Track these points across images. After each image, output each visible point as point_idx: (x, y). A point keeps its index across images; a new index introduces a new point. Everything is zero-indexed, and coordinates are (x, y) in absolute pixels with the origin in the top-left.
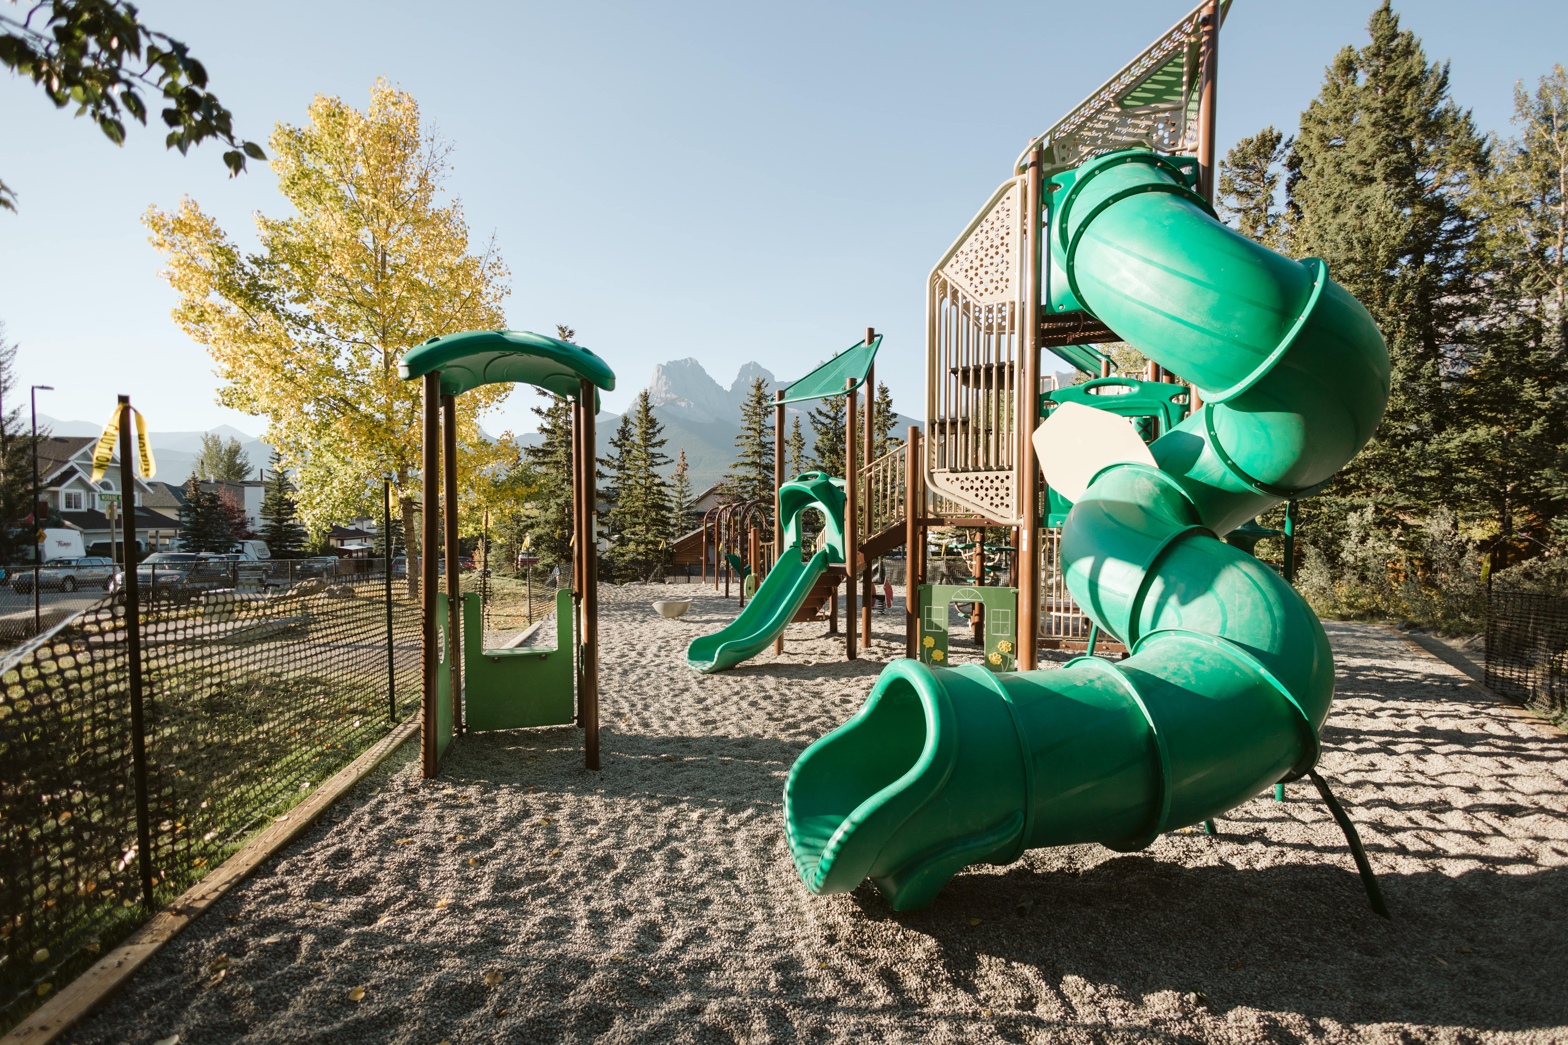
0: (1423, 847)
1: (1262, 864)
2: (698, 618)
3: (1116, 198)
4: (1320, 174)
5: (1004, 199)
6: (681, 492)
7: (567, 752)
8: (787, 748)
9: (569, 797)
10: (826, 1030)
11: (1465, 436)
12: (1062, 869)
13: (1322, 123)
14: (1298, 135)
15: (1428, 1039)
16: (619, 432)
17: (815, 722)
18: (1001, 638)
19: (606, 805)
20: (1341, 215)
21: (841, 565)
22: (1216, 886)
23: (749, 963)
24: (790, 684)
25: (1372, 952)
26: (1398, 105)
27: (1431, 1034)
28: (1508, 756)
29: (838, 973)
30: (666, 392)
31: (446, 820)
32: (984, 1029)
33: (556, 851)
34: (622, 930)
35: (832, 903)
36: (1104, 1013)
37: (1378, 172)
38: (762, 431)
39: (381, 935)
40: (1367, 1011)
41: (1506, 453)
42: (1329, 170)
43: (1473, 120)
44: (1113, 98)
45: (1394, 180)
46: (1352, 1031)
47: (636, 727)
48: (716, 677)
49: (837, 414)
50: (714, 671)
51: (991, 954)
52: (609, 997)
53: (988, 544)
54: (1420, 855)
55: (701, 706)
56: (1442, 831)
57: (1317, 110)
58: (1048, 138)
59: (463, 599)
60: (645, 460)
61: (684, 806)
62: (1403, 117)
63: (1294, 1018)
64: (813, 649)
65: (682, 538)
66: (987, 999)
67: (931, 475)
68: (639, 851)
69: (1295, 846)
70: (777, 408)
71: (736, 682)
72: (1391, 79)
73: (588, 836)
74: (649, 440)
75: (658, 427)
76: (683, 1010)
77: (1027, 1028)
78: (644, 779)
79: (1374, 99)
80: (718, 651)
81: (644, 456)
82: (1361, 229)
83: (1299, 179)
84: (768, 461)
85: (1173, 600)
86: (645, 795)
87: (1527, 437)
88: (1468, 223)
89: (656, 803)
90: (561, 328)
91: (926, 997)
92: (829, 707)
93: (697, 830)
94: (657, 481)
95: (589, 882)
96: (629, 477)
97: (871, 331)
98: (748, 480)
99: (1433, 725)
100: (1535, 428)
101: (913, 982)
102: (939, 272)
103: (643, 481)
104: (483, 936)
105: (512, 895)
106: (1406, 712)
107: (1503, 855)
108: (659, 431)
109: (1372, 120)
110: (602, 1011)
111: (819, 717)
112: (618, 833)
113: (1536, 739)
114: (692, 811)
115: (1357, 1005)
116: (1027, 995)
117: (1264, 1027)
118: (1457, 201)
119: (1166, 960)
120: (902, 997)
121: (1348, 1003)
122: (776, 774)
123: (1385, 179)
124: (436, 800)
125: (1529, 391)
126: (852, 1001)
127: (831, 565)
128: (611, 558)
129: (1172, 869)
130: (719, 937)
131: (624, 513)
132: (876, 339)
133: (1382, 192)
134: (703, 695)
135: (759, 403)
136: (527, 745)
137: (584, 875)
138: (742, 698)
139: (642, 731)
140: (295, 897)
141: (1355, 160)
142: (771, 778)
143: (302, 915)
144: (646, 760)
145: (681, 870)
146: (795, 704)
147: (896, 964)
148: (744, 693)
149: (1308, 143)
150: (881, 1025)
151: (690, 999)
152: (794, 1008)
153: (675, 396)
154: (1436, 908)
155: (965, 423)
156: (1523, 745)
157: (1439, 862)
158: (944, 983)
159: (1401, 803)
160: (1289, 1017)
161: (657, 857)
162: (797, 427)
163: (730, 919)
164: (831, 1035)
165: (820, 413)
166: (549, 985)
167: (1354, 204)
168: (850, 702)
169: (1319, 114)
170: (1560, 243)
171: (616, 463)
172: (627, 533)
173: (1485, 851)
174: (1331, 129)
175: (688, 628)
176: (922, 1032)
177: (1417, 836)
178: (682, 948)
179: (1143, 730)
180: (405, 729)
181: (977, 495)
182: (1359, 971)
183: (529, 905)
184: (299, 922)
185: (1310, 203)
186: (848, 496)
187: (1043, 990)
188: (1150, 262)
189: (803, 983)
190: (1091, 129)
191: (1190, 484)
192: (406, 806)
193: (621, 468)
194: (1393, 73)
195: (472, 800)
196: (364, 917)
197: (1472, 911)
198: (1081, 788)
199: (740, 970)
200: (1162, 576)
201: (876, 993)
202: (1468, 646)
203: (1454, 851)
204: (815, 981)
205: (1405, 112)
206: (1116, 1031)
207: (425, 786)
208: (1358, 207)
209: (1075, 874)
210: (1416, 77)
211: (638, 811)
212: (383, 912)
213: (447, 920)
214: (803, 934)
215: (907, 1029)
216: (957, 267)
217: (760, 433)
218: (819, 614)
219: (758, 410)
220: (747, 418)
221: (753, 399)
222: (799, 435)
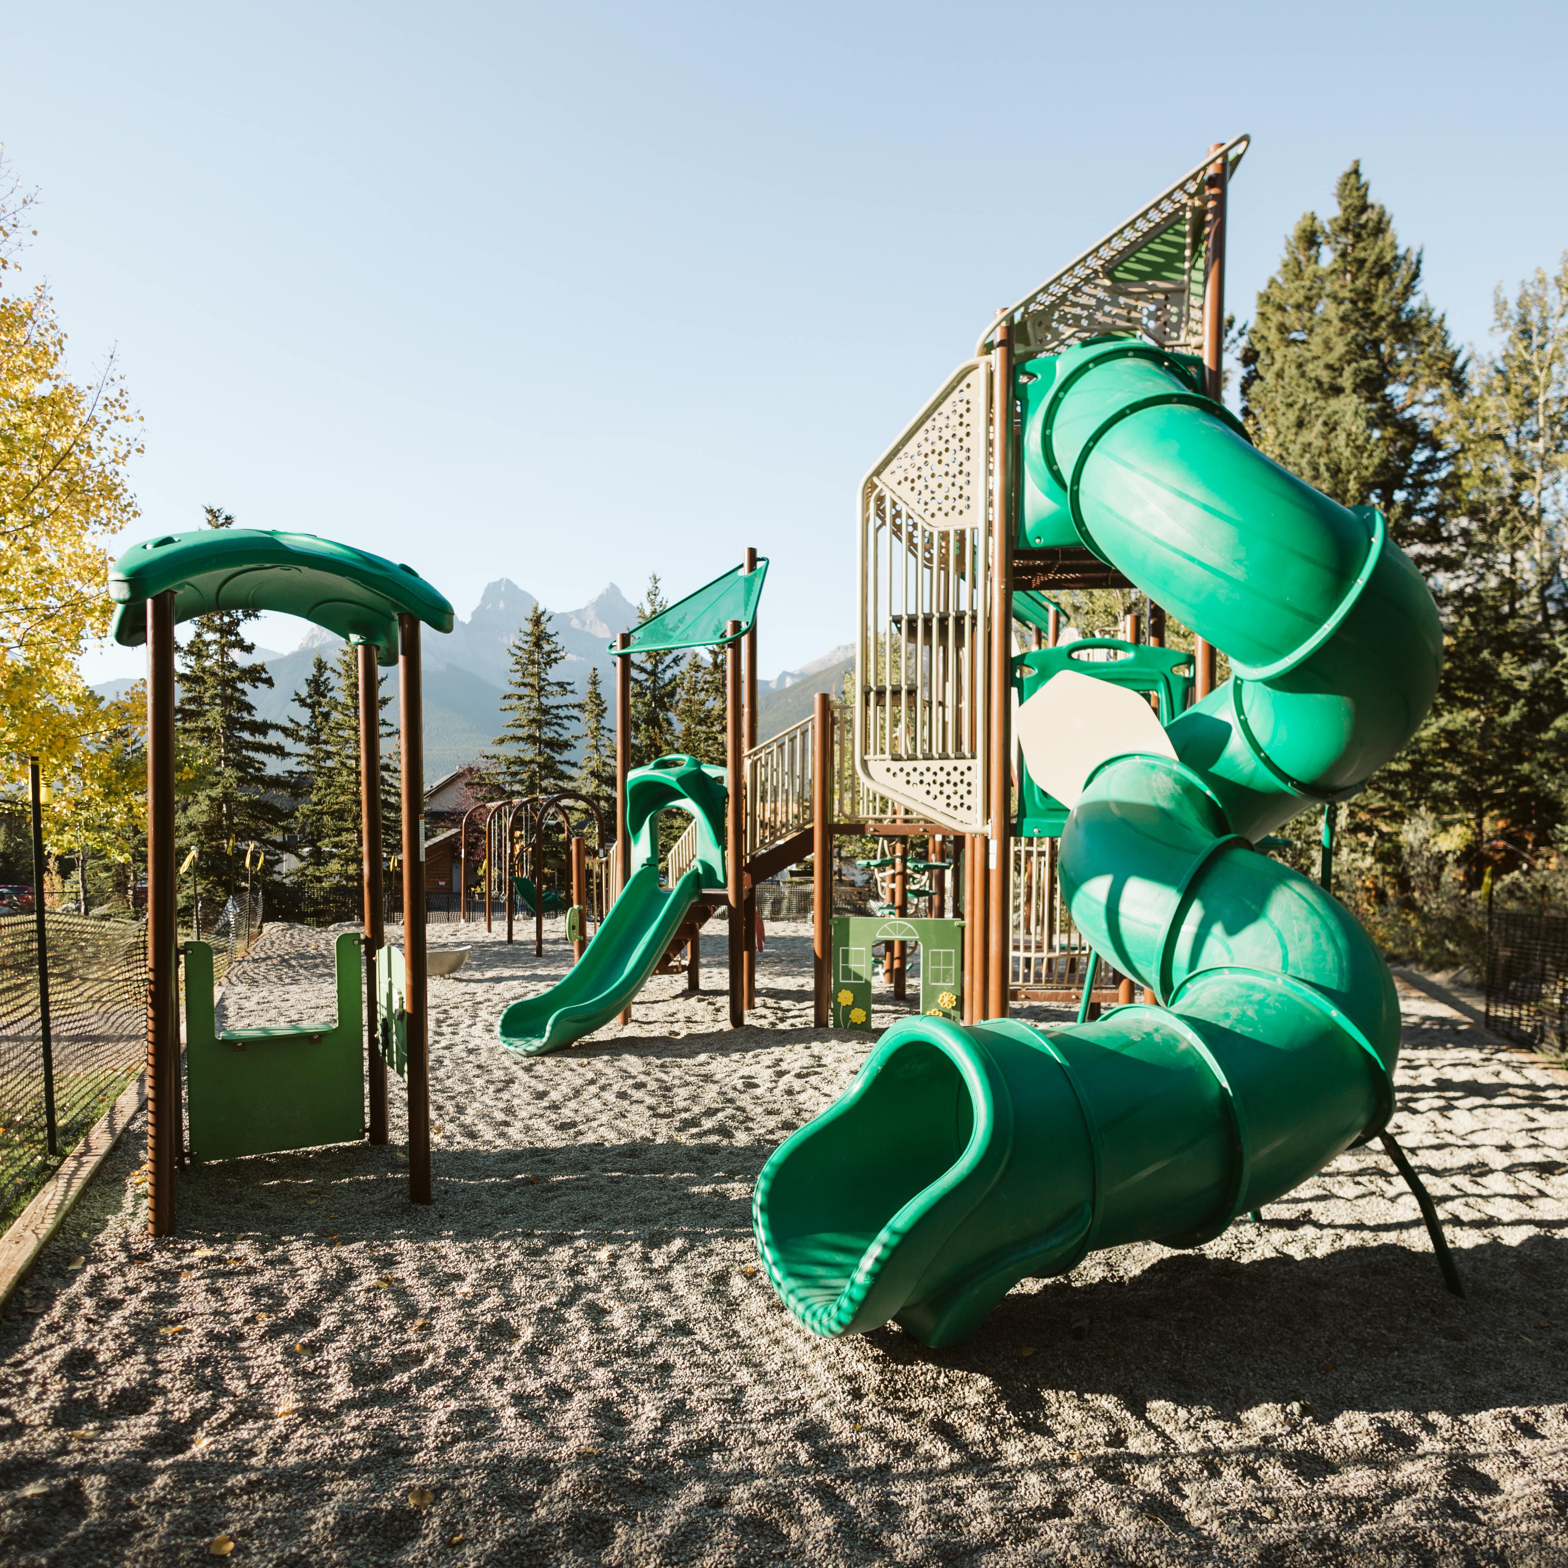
0: (1477, 1216)
1: (1321, 1251)
2: (478, 975)
3: (1135, 408)
4: (1280, 375)
5: (963, 386)
7: (367, 1182)
8: (695, 1153)
9: (402, 1245)
10: (893, 1502)
11: (1442, 722)
12: (1105, 1278)
13: (1281, 308)
14: (1253, 321)
15: (1537, 1421)
16: (309, 682)
17: (720, 1116)
18: (942, 989)
19: (467, 1251)
20: (1305, 432)
21: (721, 891)
22: (1283, 1280)
23: (762, 1435)
24: (663, 1066)
25: (1458, 1337)
26: (1370, 298)
27: (1538, 1416)
28: (1532, 1106)
29: (880, 1433)
31: (226, 1294)
32: (1082, 1474)
33: (419, 1322)
34: (570, 1415)
35: (843, 1349)
36: (1208, 1439)
37: (1346, 381)
38: (542, 688)
39: (207, 1464)
40: (1470, 1400)
41: (1485, 745)
42: (1292, 371)
43: (1447, 325)
44: (1102, 266)
45: (1365, 394)
46: (1463, 1423)
47: (459, 1138)
48: (550, 1061)
49: (656, 666)
50: (543, 1052)
51: (1057, 1387)
52: (596, 1501)
53: (913, 860)
54: (1476, 1224)
55: (545, 1104)
56: (1489, 1196)
57: (1275, 291)
58: (1022, 310)
59: (184, 952)
61: (581, 1243)
62: (1373, 313)
63: (1403, 1416)
64: (672, 1015)
66: (1070, 1441)
67: (864, 764)
68: (543, 1310)
69: (1349, 1227)
71: (582, 1065)
72: (1361, 262)
73: (460, 1297)
76: (701, 1504)
77: (1128, 1466)
78: (505, 1212)
79: (1343, 287)
80: (551, 1021)
82: (1328, 451)
83: (1254, 378)
84: (552, 735)
85: (1217, 929)
86: (518, 1234)
87: (1506, 725)
88: (1440, 455)
89: (538, 1243)
90: (210, 511)
91: (995, 1449)
92: (731, 1094)
93: (612, 1274)
95: (490, 1358)
96: (329, 755)
97: (752, 552)
98: (522, 763)
99: (1448, 1077)
100: (1514, 715)
101: (975, 1432)
102: (875, 479)
104: (372, 1446)
105: (385, 1386)
106: (1416, 1063)
107: (1556, 1218)
109: (1341, 313)
110: (593, 1520)
111: (723, 1109)
112: (501, 1288)
113: (1553, 1087)
114: (594, 1250)
115: (1460, 1395)
116: (1114, 1430)
117: (1378, 1430)
118: (1428, 426)
119: (1253, 1370)
120: (967, 1452)
121: (1451, 1394)
122: (695, 1189)
123: (1354, 391)
124: (190, 1267)
125: (1507, 668)
126: (909, 1465)
127: (705, 891)
128: (300, 885)
129: (1227, 1266)
130: (706, 1410)
131: (321, 813)
132: (760, 565)
133: (1353, 408)
134: (541, 1087)
135: (537, 645)
136: (296, 1177)
137: (478, 1349)
138: (603, 1088)
139: (470, 1144)
140: (34, 1428)
141: (1321, 363)
142: (689, 1196)
143: (63, 1450)
144: (494, 1184)
145: (614, 1330)
146: (683, 1092)
147: (948, 1414)
148: (603, 1081)
149: (1265, 333)
150: (959, 1488)
151: (703, 1489)
152: (843, 1483)
154: (1505, 1282)
155: (912, 692)
156: (1543, 1094)
157: (1498, 1231)
158: (1014, 1429)
159: (1439, 1168)
160: (1398, 1415)
161: (573, 1315)
162: (594, 683)
163: (708, 1386)
164: (901, 1508)
166: (502, 1498)
167: (1321, 420)
169: (1277, 296)
170: (1538, 488)
171: (304, 733)
172: (326, 846)
173: (1538, 1216)
174: (1292, 318)
175: (469, 990)
176: (1010, 1489)
177: (1467, 1205)
178: (661, 1428)
179: (1214, 1092)
180: (81, 1164)
181: (928, 793)
182: (1451, 1358)
183: (416, 1398)
184: (65, 1461)
185: (1268, 411)
186: (730, 791)
187: (1131, 1423)
188: (1186, 497)
189: (839, 1452)
190: (1074, 305)
191: (1215, 781)
192: (146, 1279)
193: (312, 741)
194: (1363, 255)
195: (251, 1261)
196: (165, 1443)
197: (1539, 1283)
198: (1151, 1170)
199: (751, 1446)
200: (1201, 899)
201: (934, 1451)
202: (1453, 981)
203: (1506, 1218)
204: (853, 1447)
205: (1375, 307)
206: (1228, 1454)
207: (161, 1247)
208: (1325, 424)
209: (1120, 1283)
210: (1388, 264)
211: (515, 1255)
212: (194, 1432)
213: (303, 1430)
214: (816, 1393)
215: (992, 1487)
216: (900, 476)
217: (539, 692)
218: (672, 964)
219: (536, 656)
220: (518, 667)
221: (528, 639)
222: (598, 695)
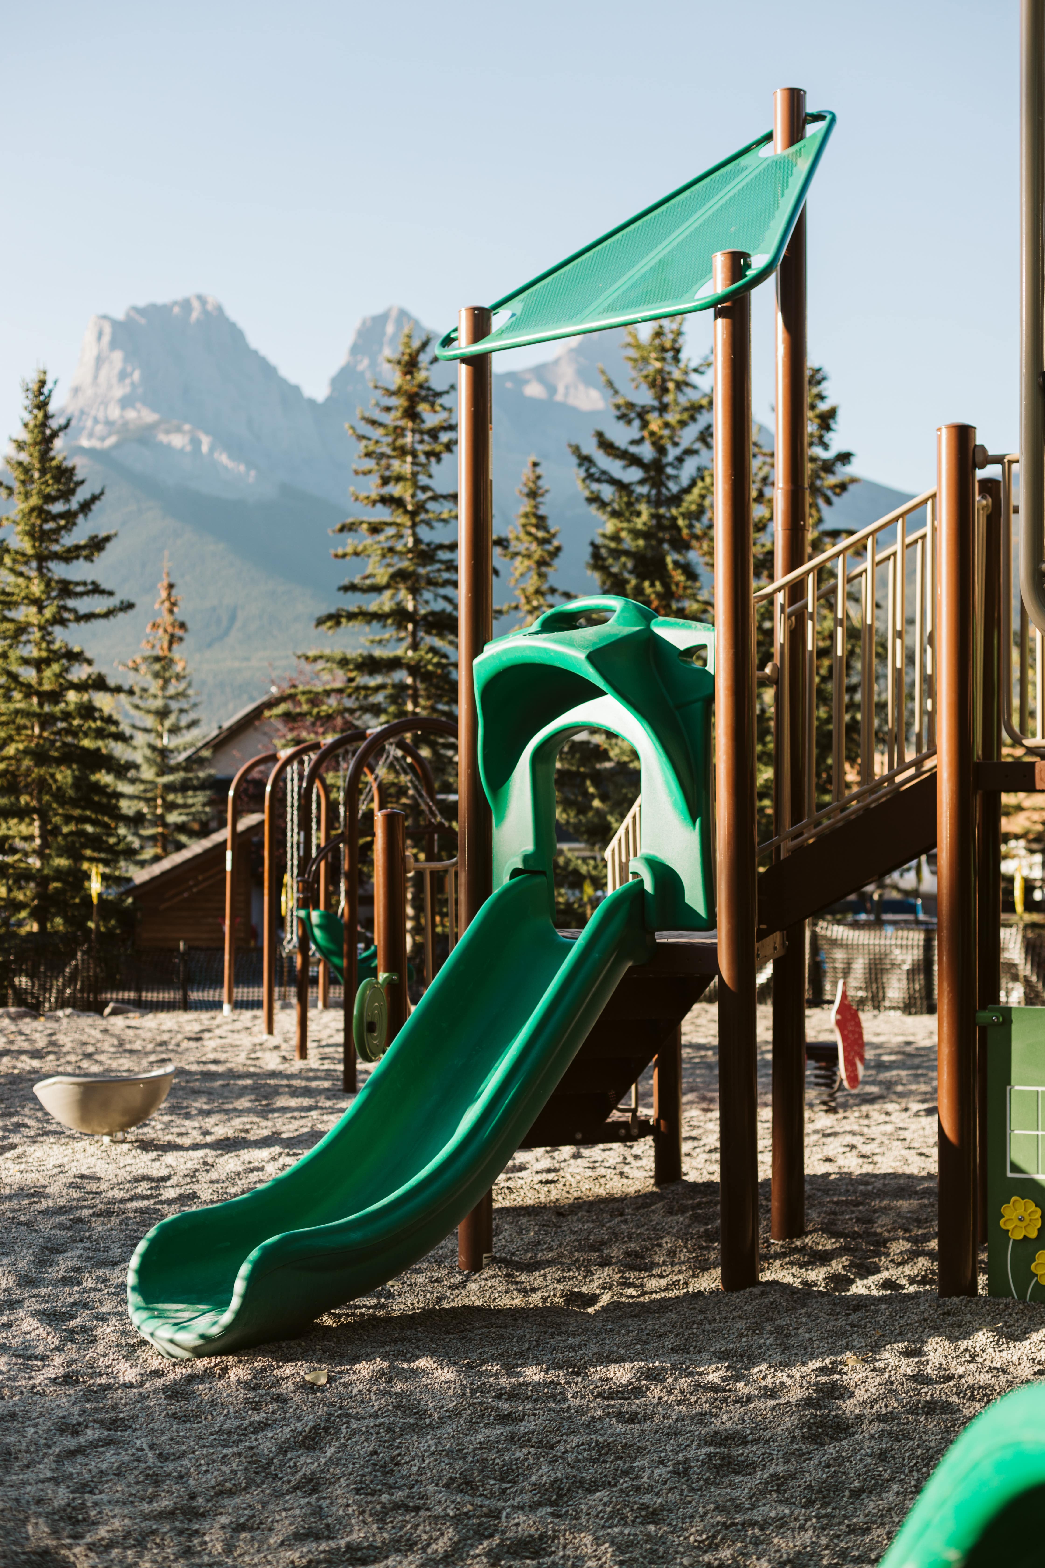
6: (163, 714)
21: (698, 938)
30: (126, 403)
38: (421, 507)
60: (39, 604)
65: (166, 864)
70: (464, 371)
74: (51, 536)
75: (82, 495)
80: (245, 1269)
81: (37, 588)
94: (80, 673)
97: (795, 97)
98: (378, 667)
103: (29, 674)
108: (85, 507)
127: (664, 937)
132: (813, 130)
135: (411, 414)
153: (149, 416)
162: (533, 494)
165: (606, 445)
168: (746, 1468)
175: (158, 1170)
217: (413, 514)
218: (615, 1116)
219: (408, 439)
220: (370, 464)
221: (394, 401)
222: (541, 522)
